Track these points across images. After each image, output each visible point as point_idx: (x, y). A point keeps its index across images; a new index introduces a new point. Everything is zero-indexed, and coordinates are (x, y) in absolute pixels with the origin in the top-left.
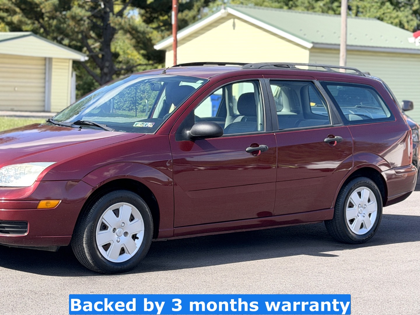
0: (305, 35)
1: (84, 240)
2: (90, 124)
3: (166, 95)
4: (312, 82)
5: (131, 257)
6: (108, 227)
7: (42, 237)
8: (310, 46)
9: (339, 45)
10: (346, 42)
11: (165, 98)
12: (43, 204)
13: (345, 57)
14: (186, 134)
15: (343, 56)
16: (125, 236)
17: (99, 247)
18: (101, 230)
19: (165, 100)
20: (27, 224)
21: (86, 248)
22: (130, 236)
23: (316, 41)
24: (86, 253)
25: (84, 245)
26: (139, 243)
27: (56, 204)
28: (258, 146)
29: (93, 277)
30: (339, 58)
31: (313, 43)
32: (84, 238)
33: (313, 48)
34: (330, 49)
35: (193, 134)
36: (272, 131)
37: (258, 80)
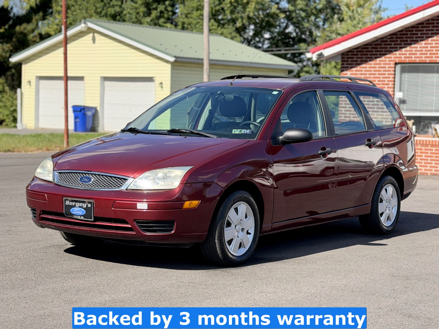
0: (166, 49)
1: (216, 236)
2: (187, 132)
3: (211, 105)
4: (349, 92)
5: (246, 251)
6: (231, 224)
7: (185, 234)
8: (172, 59)
9: (202, 59)
10: (209, 56)
11: (210, 108)
12: (187, 204)
13: (208, 70)
14: (279, 139)
15: (207, 69)
16: (242, 232)
17: (226, 242)
18: (226, 227)
19: (210, 110)
20: (174, 223)
21: (218, 243)
22: (245, 231)
23: (178, 55)
24: (217, 248)
25: (216, 241)
26: (251, 237)
27: (197, 204)
28: (326, 150)
29: (224, 269)
30: (203, 71)
31: (175, 57)
32: (216, 235)
33: (175, 61)
34: (194, 63)
35: (285, 140)
36: (332, 136)
37: (316, 91)
